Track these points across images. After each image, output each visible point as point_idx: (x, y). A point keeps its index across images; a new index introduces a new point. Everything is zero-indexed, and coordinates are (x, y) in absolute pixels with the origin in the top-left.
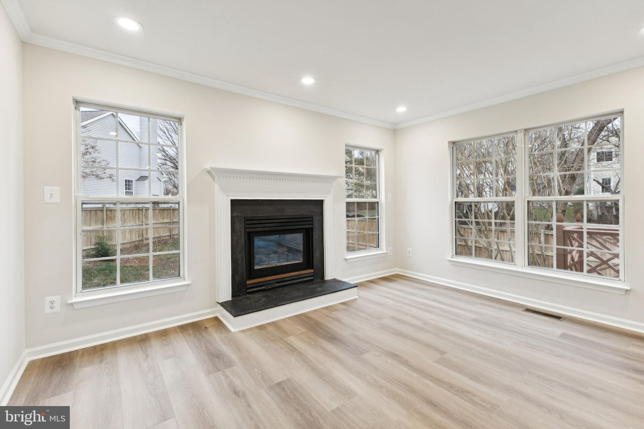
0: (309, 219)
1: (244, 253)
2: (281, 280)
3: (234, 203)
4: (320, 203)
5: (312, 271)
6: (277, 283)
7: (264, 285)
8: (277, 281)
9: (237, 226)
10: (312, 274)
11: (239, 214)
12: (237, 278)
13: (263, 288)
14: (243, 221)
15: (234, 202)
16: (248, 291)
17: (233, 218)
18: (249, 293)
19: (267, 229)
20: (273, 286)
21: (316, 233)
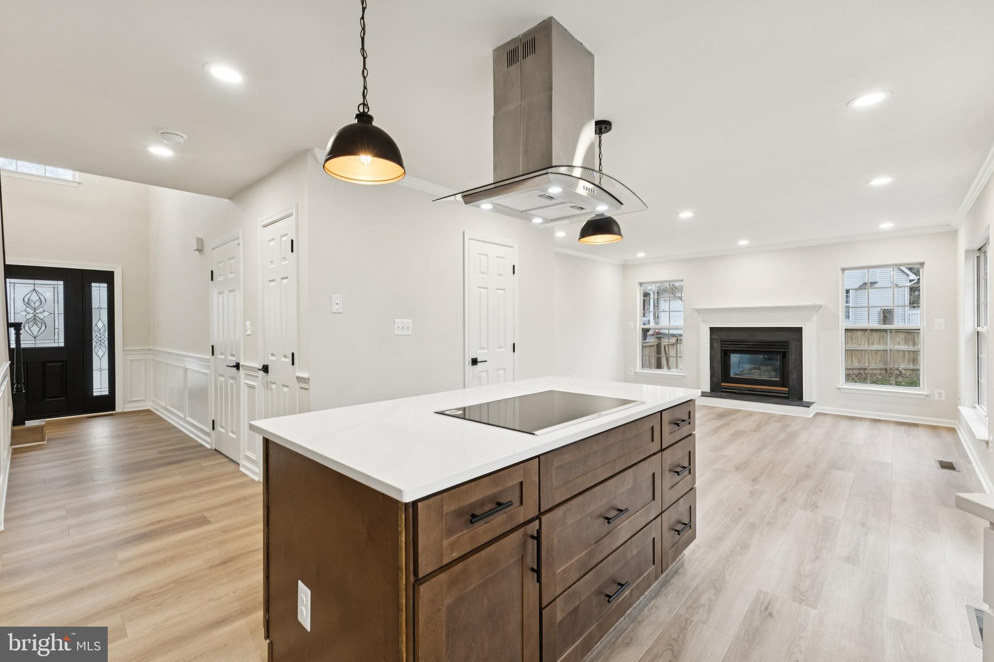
0: (785, 345)
1: (720, 364)
2: (752, 389)
3: (713, 330)
4: (799, 330)
5: (787, 389)
6: (747, 390)
7: (735, 389)
8: (748, 389)
9: (715, 345)
10: (787, 392)
11: (716, 337)
12: (715, 380)
13: (735, 391)
14: (720, 341)
15: (711, 329)
16: (722, 390)
17: (711, 339)
18: (722, 391)
19: (739, 349)
20: (743, 392)
21: (792, 357)
